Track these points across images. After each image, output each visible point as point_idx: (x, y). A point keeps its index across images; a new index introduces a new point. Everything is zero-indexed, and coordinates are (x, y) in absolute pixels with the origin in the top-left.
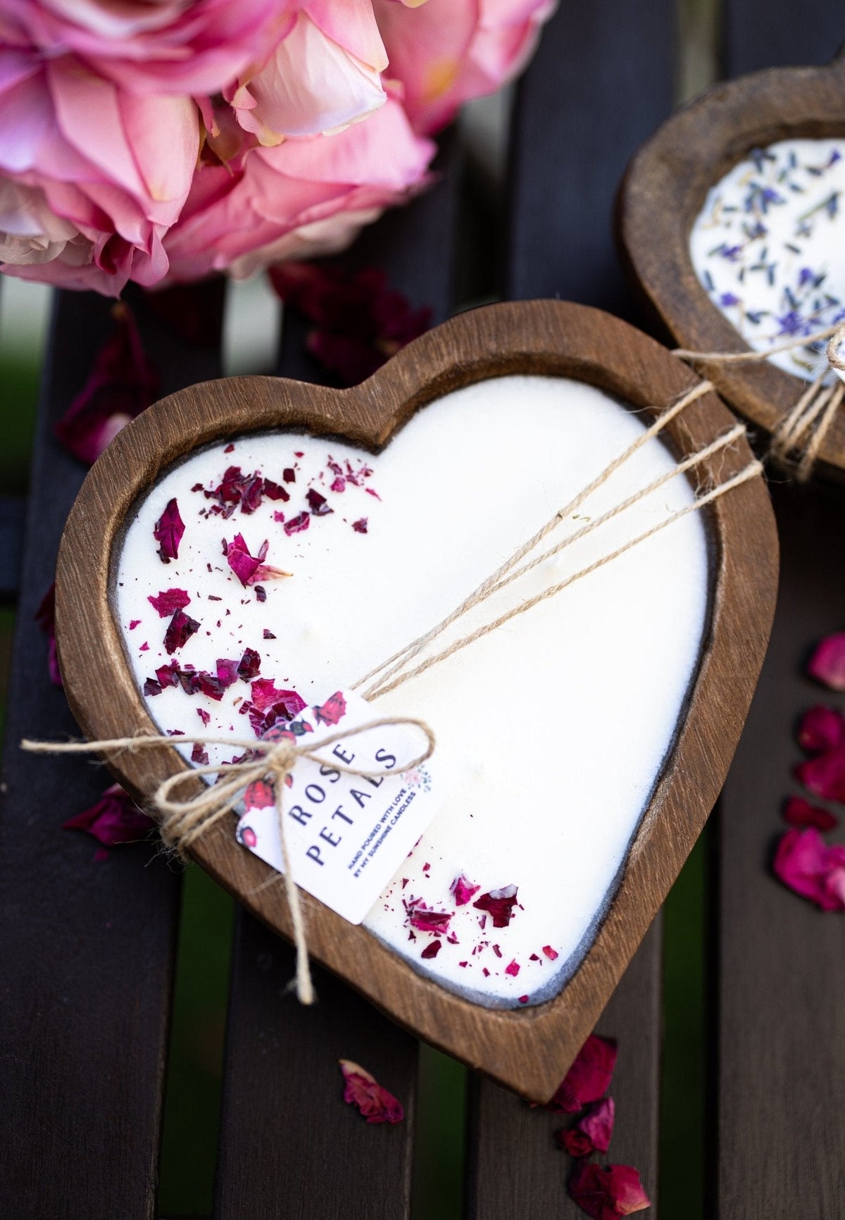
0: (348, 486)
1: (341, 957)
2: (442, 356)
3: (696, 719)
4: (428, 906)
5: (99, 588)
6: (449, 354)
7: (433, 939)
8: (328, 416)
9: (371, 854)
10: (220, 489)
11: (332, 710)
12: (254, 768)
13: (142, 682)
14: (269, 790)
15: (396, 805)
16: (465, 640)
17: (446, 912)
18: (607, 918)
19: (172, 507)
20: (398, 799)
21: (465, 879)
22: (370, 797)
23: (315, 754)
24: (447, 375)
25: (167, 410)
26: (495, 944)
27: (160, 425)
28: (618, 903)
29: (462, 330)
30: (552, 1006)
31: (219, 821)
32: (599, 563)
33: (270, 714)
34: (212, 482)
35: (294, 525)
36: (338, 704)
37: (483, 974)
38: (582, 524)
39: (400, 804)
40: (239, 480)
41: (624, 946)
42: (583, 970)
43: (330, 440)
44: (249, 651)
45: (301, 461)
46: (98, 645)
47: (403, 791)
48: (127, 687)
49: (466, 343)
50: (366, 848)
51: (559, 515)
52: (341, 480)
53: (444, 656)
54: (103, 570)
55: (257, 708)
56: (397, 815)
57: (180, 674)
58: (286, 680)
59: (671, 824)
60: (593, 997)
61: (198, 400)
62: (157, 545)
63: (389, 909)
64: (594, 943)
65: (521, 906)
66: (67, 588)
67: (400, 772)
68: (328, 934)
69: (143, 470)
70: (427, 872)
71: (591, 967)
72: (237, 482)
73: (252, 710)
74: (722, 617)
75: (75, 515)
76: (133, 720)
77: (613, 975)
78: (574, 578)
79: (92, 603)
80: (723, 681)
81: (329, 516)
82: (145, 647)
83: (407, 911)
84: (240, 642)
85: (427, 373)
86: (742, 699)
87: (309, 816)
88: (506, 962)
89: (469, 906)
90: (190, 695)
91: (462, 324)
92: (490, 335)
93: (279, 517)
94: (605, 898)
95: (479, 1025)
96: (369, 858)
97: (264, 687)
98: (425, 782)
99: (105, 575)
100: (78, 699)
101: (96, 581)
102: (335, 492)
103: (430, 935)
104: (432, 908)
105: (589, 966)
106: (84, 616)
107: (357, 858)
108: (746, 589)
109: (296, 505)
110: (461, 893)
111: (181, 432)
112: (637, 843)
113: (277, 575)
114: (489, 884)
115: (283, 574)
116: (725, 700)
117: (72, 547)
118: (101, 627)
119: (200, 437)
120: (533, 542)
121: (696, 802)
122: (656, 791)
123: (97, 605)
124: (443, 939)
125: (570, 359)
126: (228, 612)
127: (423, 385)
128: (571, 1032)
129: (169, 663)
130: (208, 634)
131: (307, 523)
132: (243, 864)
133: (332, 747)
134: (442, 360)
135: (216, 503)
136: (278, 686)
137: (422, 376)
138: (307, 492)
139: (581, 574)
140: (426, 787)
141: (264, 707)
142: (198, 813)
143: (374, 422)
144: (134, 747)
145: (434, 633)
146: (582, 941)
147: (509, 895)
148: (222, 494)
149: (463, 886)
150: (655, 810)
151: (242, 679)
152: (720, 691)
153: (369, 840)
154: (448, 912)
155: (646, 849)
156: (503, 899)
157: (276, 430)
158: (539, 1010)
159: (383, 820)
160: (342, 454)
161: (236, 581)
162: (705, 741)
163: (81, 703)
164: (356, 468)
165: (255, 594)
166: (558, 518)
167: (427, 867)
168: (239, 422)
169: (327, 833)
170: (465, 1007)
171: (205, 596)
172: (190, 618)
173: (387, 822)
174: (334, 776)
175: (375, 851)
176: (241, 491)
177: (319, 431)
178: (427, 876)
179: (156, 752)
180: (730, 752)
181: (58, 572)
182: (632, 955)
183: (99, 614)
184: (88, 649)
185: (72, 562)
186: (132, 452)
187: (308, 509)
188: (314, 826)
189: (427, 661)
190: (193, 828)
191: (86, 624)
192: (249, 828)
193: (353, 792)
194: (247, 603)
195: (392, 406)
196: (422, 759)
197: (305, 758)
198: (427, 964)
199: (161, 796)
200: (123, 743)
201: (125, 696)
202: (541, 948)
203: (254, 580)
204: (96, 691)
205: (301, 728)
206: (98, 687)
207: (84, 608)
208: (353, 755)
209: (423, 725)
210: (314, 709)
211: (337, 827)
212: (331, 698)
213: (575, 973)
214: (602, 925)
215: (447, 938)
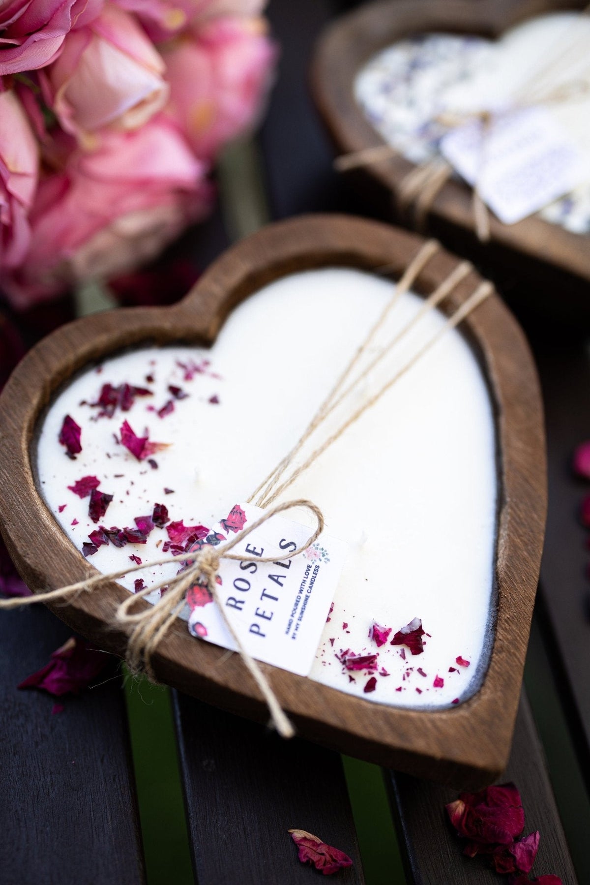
0: (196, 375)
4: (356, 653)
5: (27, 482)
7: (369, 677)
9: (300, 619)
10: (101, 399)
11: (236, 520)
12: (188, 574)
13: (80, 547)
14: (204, 590)
15: (307, 578)
18: (498, 620)
19: (68, 420)
20: (307, 573)
21: (378, 626)
22: (285, 577)
23: (231, 552)
26: (418, 668)
27: (43, 360)
28: (502, 605)
30: (481, 695)
31: (171, 625)
33: (187, 546)
34: (93, 397)
35: (164, 412)
36: (239, 514)
37: (417, 693)
39: (310, 577)
40: (113, 391)
41: (518, 635)
42: (494, 662)
43: (173, 347)
44: (158, 505)
45: (155, 368)
46: (38, 522)
47: (309, 567)
48: (70, 547)
50: (295, 615)
52: (189, 372)
54: (27, 468)
55: (176, 544)
56: (311, 586)
57: (108, 534)
58: (192, 520)
59: (519, 538)
60: (509, 679)
62: (64, 449)
63: (327, 664)
64: (495, 640)
65: (428, 635)
67: (302, 552)
69: (38, 394)
70: (347, 629)
71: (499, 657)
72: (112, 393)
73: (172, 547)
74: (503, 391)
76: (81, 571)
77: (518, 659)
78: (383, 390)
79: (25, 494)
81: (187, 399)
82: (75, 523)
83: (341, 662)
84: (148, 502)
87: (242, 602)
88: (431, 679)
89: (388, 645)
90: (120, 548)
93: (151, 409)
94: (490, 606)
96: (299, 622)
97: (177, 528)
99: (30, 473)
100: (33, 566)
102: (187, 382)
103: (365, 674)
104: (360, 655)
105: (497, 657)
106: (21, 505)
107: (290, 625)
108: (511, 366)
109: (161, 397)
110: (378, 636)
111: (59, 361)
112: (500, 560)
113: (162, 447)
114: (397, 624)
115: (166, 445)
116: (526, 444)
118: (37, 510)
120: (347, 372)
121: (532, 519)
122: (499, 522)
123: (30, 495)
124: (376, 675)
126: (132, 483)
128: (502, 711)
129: (97, 529)
130: (122, 501)
131: (173, 407)
132: (201, 654)
135: (100, 410)
136: (187, 524)
138: (167, 387)
139: (388, 386)
140: (325, 559)
141: (181, 542)
144: (89, 586)
145: (296, 449)
146: (485, 645)
147: (416, 628)
148: (103, 403)
149: (378, 631)
150: (503, 533)
151: (157, 526)
152: (519, 439)
153: (295, 610)
154: (373, 653)
155: (508, 561)
156: (413, 632)
157: (131, 348)
158: (471, 702)
159: (301, 591)
160: (186, 355)
161: (133, 459)
162: (523, 476)
163: (37, 568)
164: (198, 361)
165: (149, 465)
167: (345, 626)
168: (101, 347)
169: (261, 612)
170: (413, 714)
171: (111, 477)
172: (104, 494)
173: (305, 593)
174: (252, 568)
175: (302, 617)
176: (117, 398)
177: (163, 342)
178: (348, 632)
179: (107, 589)
180: (544, 477)
182: (527, 640)
183: (33, 501)
184: (31, 528)
186: (26, 383)
187: (172, 398)
188: (249, 609)
189: (296, 471)
190: (154, 635)
191: (25, 510)
192: (198, 623)
193: (270, 576)
194: (145, 473)
196: (317, 535)
197: (225, 557)
198: (371, 696)
199: (121, 615)
200: (79, 586)
201: (71, 554)
202: (455, 660)
203: (146, 455)
204: (46, 556)
205: (216, 539)
206: (47, 553)
207: (20, 500)
208: (262, 550)
209: (307, 503)
210: (221, 522)
211: (267, 606)
212: (232, 512)
213: (489, 666)
214: (496, 626)
215: (380, 673)
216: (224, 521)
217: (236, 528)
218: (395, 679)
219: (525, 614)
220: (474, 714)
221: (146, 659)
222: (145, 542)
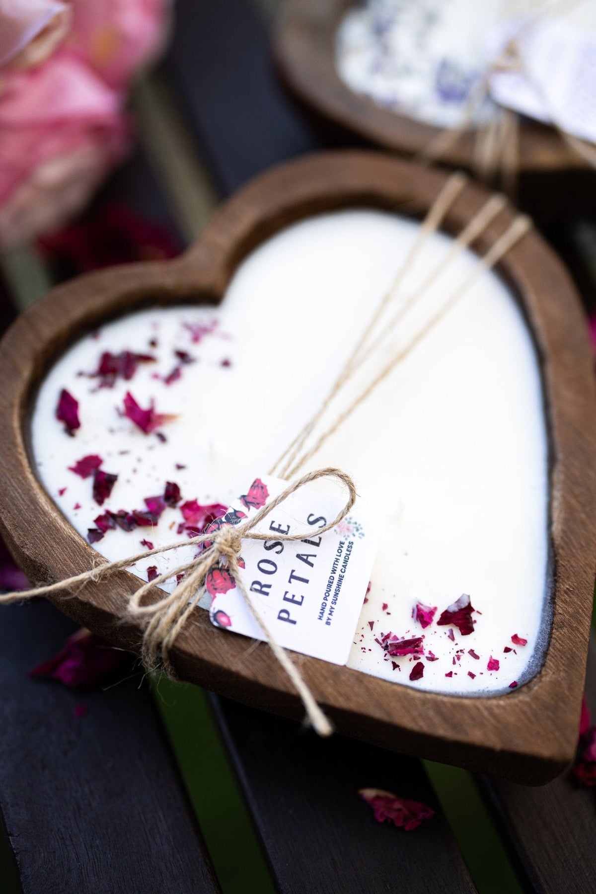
0: (205, 336)
1: (341, 694)
4: (399, 636)
5: (22, 465)
7: (414, 663)
10: (101, 368)
11: (257, 495)
12: (206, 558)
13: (85, 533)
14: (225, 574)
15: (340, 556)
17: (417, 637)
18: (556, 591)
19: (65, 394)
20: (340, 550)
21: (422, 605)
22: (315, 556)
23: (253, 531)
26: (469, 650)
27: (33, 328)
28: (559, 575)
30: (541, 677)
31: (190, 617)
33: (204, 527)
34: (91, 367)
35: (171, 379)
36: (260, 488)
37: (470, 678)
39: (343, 555)
40: (113, 360)
41: (581, 608)
42: (555, 639)
44: (169, 484)
45: (159, 331)
46: (36, 509)
47: (342, 543)
48: (73, 535)
50: (328, 598)
52: (197, 334)
53: (333, 430)
54: (21, 449)
55: (191, 525)
56: (344, 564)
57: (115, 518)
58: (208, 497)
59: (575, 499)
60: (572, 657)
62: (62, 425)
63: (367, 650)
64: (554, 614)
65: (478, 612)
67: (332, 527)
68: (322, 679)
70: (388, 610)
71: (560, 633)
72: (113, 362)
73: (188, 528)
76: (87, 559)
77: (582, 634)
79: (20, 478)
82: (77, 507)
83: (382, 647)
84: (158, 479)
87: (269, 586)
88: (484, 662)
89: (434, 626)
90: (130, 532)
93: (156, 376)
95: (486, 713)
96: (333, 606)
97: (191, 507)
98: (357, 530)
99: (24, 454)
100: (32, 558)
101: (18, 460)
102: (195, 345)
103: (410, 660)
105: (557, 633)
106: (16, 490)
107: (323, 609)
109: (166, 362)
110: (423, 617)
112: (554, 524)
113: (170, 419)
114: (444, 602)
115: (174, 416)
118: (35, 494)
122: (552, 481)
123: (25, 478)
124: (423, 660)
126: (139, 460)
128: (567, 693)
129: (103, 513)
130: (128, 480)
131: (181, 374)
132: (226, 645)
133: (268, 524)
135: (100, 380)
136: (203, 502)
138: (173, 352)
140: (360, 534)
141: (196, 521)
142: (171, 612)
144: (95, 576)
147: (464, 605)
148: (103, 372)
149: (423, 610)
150: (557, 494)
151: (170, 506)
153: (328, 592)
154: (418, 636)
155: (563, 525)
156: (461, 610)
158: (532, 685)
159: (334, 571)
165: (157, 439)
167: (385, 607)
169: (289, 596)
170: (466, 701)
171: (116, 454)
172: (108, 474)
173: (338, 572)
174: (278, 548)
175: (336, 599)
178: (388, 614)
179: (116, 578)
182: (590, 612)
183: (29, 484)
184: (28, 515)
187: (179, 364)
188: (276, 593)
190: (171, 628)
191: (21, 496)
192: (220, 612)
193: (298, 556)
194: (152, 449)
196: (348, 507)
197: (247, 536)
198: (418, 684)
199: (134, 607)
200: (84, 576)
201: (74, 542)
202: (510, 639)
203: (153, 427)
204: (47, 546)
205: (236, 517)
206: (48, 542)
207: (14, 484)
208: (289, 527)
209: (336, 472)
210: (240, 498)
211: (296, 589)
212: (252, 486)
213: (549, 643)
214: (554, 598)
215: (427, 657)
216: (244, 496)
217: (258, 504)
218: (444, 664)
219: (587, 584)
220: (536, 698)
221: (164, 655)
222: (156, 524)
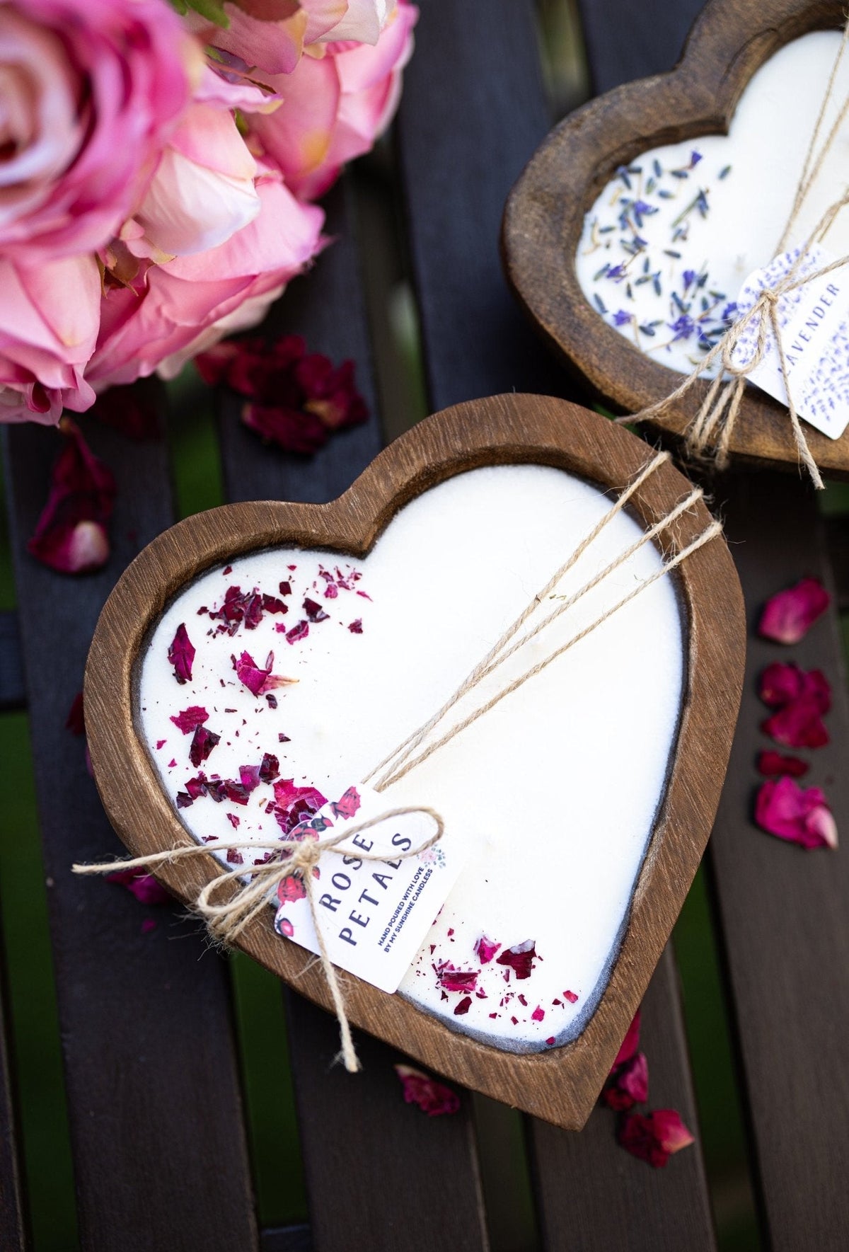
0: (341, 591)
1: (381, 1024)
2: (412, 460)
3: (682, 771)
4: (456, 967)
5: (124, 717)
6: (418, 458)
7: (463, 996)
8: (314, 531)
10: (223, 609)
11: (349, 804)
13: (175, 796)
14: (299, 884)
15: (416, 882)
16: (462, 724)
17: (473, 971)
18: (618, 960)
19: (181, 631)
20: (417, 877)
21: (486, 939)
22: (391, 878)
23: (336, 847)
24: (419, 478)
25: (165, 545)
26: (520, 994)
27: (160, 560)
28: (627, 946)
29: (428, 433)
30: (576, 1046)
31: (258, 915)
32: (578, 638)
33: (293, 811)
34: (215, 603)
35: (295, 634)
36: (353, 798)
37: (512, 1023)
38: (557, 603)
39: (419, 882)
40: (240, 599)
41: (635, 985)
42: (601, 1010)
43: (319, 551)
44: (267, 756)
45: (294, 574)
46: (130, 769)
47: (421, 869)
48: (161, 805)
49: (433, 445)
50: (393, 924)
51: (537, 599)
52: (333, 586)
53: (445, 741)
54: (126, 700)
55: (280, 807)
56: (418, 892)
57: (208, 785)
58: (305, 778)
59: (669, 869)
60: (611, 1033)
61: (192, 532)
62: (172, 669)
63: (421, 974)
64: (608, 985)
65: (540, 957)
66: (95, 721)
67: (416, 853)
68: (367, 1005)
69: (150, 603)
70: (453, 937)
71: (608, 1007)
72: (238, 601)
73: (277, 809)
74: (697, 673)
75: (94, 653)
76: (170, 833)
77: (628, 1012)
78: (556, 654)
79: (120, 732)
80: (704, 732)
81: (326, 621)
82: (173, 764)
83: (437, 974)
84: (259, 748)
85: (400, 479)
86: (723, 746)
87: (338, 902)
88: (531, 1009)
89: (493, 963)
90: (219, 802)
91: (428, 428)
92: (455, 435)
93: (281, 628)
94: (615, 942)
95: (512, 1071)
96: (396, 933)
97: (285, 787)
98: (440, 859)
99: (128, 704)
100: (118, 822)
101: (121, 711)
102: (329, 598)
103: (460, 993)
104: (459, 968)
105: (605, 1006)
106: (114, 744)
107: (385, 935)
108: (716, 644)
109: (295, 615)
110: (484, 952)
111: (180, 564)
112: (639, 890)
113: (285, 683)
114: (509, 941)
115: (290, 681)
116: (706, 750)
117: (95, 683)
118: (131, 753)
119: (199, 565)
120: (516, 627)
121: (689, 846)
122: (652, 840)
123: (124, 733)
124: (472, 995)
125: (531, 447)
126: (245, 722)
127: (397, 491)
128: (596, 1067)
129: (196, 776)
130: (229, 744)
131: (307, 631)
132: (285, 951)
133: (352, 838)
134: (413, 464)
135: (221, 622)
136: (298, 784)
137: (395, 483)
138: (303, 601)
139: (562, 650)
140: (441, 863)
141: (287, 805)
142: (238, 912)
143: (356, 531)
144: (173, 857)
145: (433, 723)
146: (599, 983)
147: (528, 949)
148: (226, 614)
149: (486, 945)
150: (653, 857)
151: (264, 781)
152: (702, 742)
153: (395, 918)
154: (475, 970)
155: (647, 895)
156: (523, 954)
157: (269, 548)
158: (565, 1050)
159: (406, 897)
160: (332, 562)
161: (248, 693)
162: (692, 791)
163: (122, 824)
164: (346, 573)
165: (266, 702)
166: (537, 602)
167: (451, 932)
168: (233, 547)
169: (356, 916)
170: (498, 1056)
171: (221, 710)
172: (210, 733)
173: (410, 899)
174: (356, 864)
175: (401, 927)
176: (243, 609)
177: (307, 544)
178: (452, 940)
180: (716, 796)
181: (85, 707)
182: (644, 992)
183: (127, 741)
184: (122, 774)
185: (96, 696)
186: (138, 588)
187: (306, 618)
188: (343, 910)
189: (430, 748)
190: (236, 925)
191: (116, 751)
192: (285, 919)
193: (375, 876)
194: (260, 711)
195: (371, 514)
197: (331, 850)
198: (461, 1019)
199: (202, 902)
200: (164, 856)
201: (161, 813)
202: (563, 993)
203: (265, 690)
204: (133, 812)
205: (323, 822)
206: (135, 808)
207: (113, 738)
208: (372, 843)
210: (331, 804)
211: (365, 909)
212: (345, 794)
213: (594, 1014)
214: (614, 968)
215: (477, 993)
216: (336, 804)
217: (347, 814)
218: (491, 1004)
219: (650, 961)
222: (245, 802)
